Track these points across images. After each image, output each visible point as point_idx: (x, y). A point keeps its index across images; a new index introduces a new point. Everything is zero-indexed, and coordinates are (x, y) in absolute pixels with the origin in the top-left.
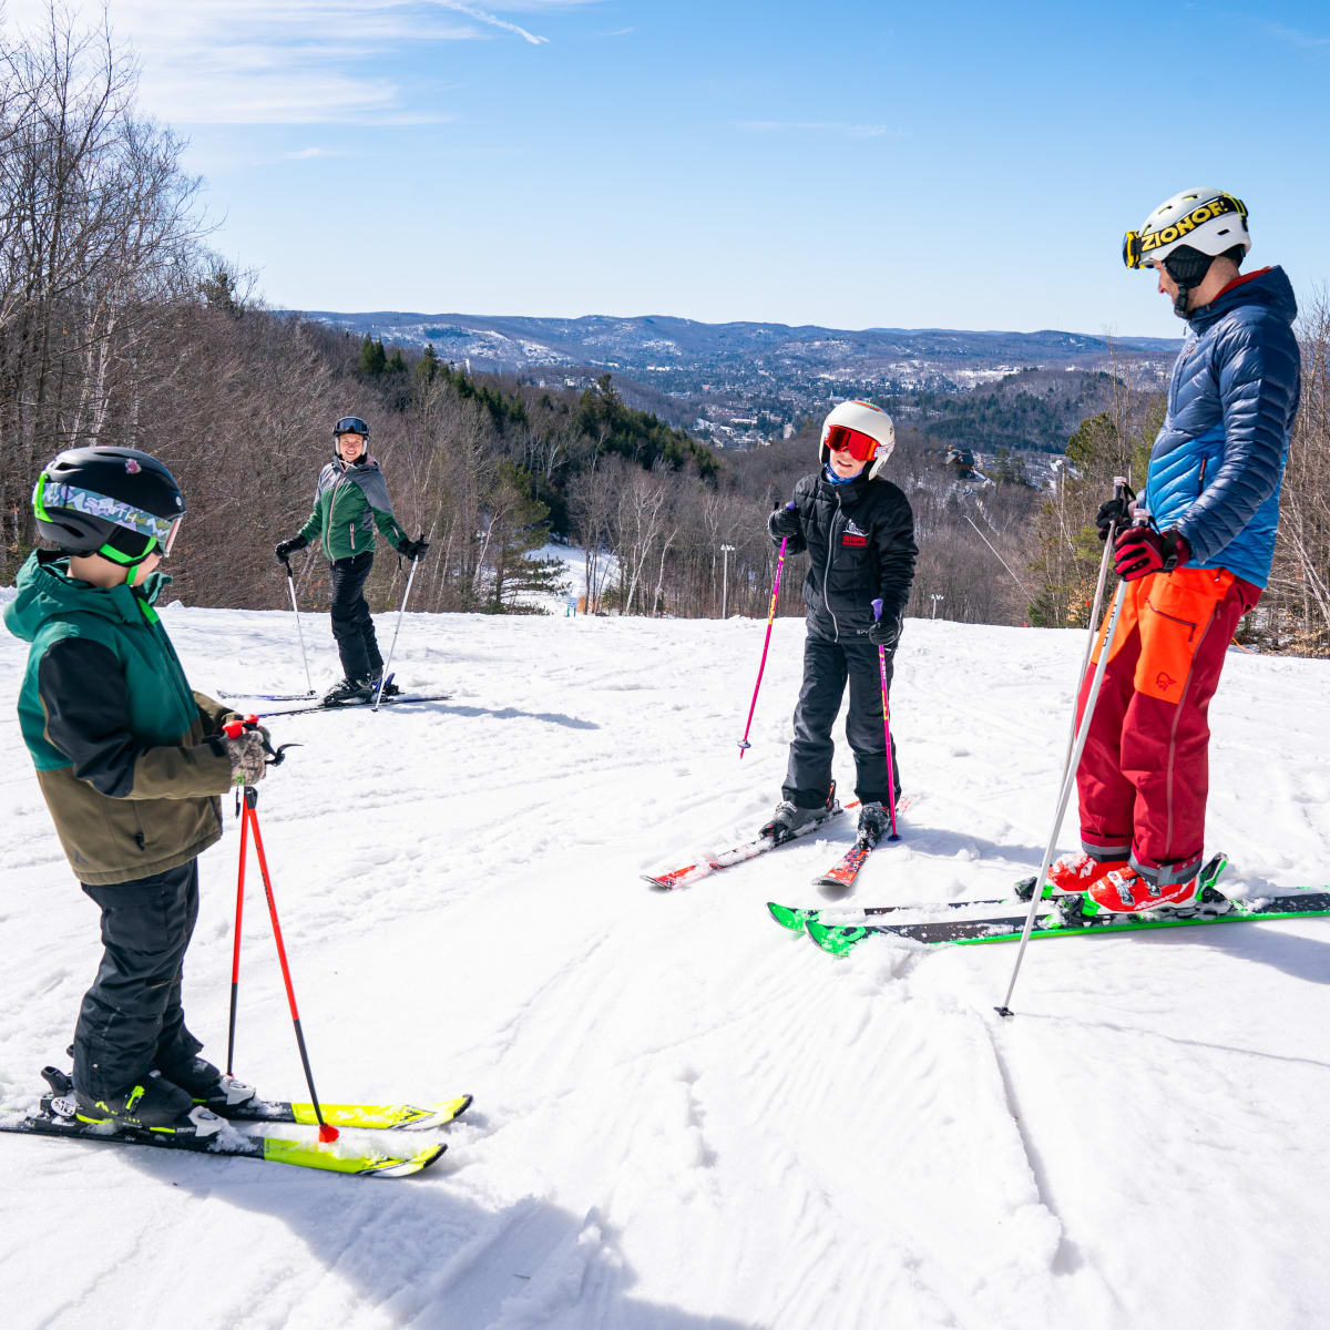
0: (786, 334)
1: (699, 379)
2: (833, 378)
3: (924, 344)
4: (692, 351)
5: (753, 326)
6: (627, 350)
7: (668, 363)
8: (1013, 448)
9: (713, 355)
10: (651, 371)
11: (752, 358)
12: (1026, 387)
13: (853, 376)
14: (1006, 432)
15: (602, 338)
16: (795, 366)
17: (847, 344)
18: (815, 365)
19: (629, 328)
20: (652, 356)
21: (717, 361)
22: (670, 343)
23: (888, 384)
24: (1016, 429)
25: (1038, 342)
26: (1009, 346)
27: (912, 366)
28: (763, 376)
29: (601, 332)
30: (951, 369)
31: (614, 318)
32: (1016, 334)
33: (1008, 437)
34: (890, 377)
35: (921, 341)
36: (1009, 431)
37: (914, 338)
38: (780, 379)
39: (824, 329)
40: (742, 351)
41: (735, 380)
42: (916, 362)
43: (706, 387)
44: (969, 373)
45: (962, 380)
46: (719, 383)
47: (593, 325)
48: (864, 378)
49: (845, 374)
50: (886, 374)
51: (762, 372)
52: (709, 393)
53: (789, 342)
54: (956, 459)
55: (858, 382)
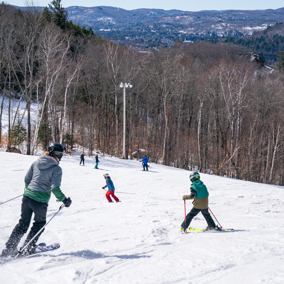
0: (163, 13)
1: (124, 34)
2: (185, 33)
3: (227, 16)
4: (120, 22)
5: (148, 11)
6: (90, 22)
7: (110, 27)
8: (273, 60)
9: (130, 24)
10: (101, 31)
11: (148, 24)
12: (278, 32)
13: (194, 31)
14: (269, 53)
15: (79, 16)
16: (168, 27)
17: (192, 17)
18: (177, 27)
19: (91, 12)
20: (102, 24)
21: (132, 26)
22: (109, 19)
23: (211, 34)
24: (274, 52)
25: (280, 13)
26: (266, 16)
27: (222, 26)
28: (153, 32)
29: (78, 14)
30: (240, 27)
31: (84, 7)
32: (269, 10)
33: (270, 55)
34: (212, 31)
35: (225, 14)
36: (271, 53)
37: (222, 13)
38: (161, 34)
39: (181, 11)
40: (143, 21)
41: (140, 34)
42: (224, 24)
43: (127, 38)
44: (249, 28)
45: (246, 31)
46: (133, 35)
47: (74, 11)
48: (200, 32)
49: (191, 31)
50: (210, 30)
51: (153, 31)
52: (128, 40)
53: (165, 17)
54: (256, 59)
55: (197, 34)
